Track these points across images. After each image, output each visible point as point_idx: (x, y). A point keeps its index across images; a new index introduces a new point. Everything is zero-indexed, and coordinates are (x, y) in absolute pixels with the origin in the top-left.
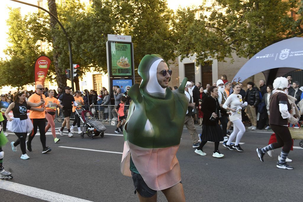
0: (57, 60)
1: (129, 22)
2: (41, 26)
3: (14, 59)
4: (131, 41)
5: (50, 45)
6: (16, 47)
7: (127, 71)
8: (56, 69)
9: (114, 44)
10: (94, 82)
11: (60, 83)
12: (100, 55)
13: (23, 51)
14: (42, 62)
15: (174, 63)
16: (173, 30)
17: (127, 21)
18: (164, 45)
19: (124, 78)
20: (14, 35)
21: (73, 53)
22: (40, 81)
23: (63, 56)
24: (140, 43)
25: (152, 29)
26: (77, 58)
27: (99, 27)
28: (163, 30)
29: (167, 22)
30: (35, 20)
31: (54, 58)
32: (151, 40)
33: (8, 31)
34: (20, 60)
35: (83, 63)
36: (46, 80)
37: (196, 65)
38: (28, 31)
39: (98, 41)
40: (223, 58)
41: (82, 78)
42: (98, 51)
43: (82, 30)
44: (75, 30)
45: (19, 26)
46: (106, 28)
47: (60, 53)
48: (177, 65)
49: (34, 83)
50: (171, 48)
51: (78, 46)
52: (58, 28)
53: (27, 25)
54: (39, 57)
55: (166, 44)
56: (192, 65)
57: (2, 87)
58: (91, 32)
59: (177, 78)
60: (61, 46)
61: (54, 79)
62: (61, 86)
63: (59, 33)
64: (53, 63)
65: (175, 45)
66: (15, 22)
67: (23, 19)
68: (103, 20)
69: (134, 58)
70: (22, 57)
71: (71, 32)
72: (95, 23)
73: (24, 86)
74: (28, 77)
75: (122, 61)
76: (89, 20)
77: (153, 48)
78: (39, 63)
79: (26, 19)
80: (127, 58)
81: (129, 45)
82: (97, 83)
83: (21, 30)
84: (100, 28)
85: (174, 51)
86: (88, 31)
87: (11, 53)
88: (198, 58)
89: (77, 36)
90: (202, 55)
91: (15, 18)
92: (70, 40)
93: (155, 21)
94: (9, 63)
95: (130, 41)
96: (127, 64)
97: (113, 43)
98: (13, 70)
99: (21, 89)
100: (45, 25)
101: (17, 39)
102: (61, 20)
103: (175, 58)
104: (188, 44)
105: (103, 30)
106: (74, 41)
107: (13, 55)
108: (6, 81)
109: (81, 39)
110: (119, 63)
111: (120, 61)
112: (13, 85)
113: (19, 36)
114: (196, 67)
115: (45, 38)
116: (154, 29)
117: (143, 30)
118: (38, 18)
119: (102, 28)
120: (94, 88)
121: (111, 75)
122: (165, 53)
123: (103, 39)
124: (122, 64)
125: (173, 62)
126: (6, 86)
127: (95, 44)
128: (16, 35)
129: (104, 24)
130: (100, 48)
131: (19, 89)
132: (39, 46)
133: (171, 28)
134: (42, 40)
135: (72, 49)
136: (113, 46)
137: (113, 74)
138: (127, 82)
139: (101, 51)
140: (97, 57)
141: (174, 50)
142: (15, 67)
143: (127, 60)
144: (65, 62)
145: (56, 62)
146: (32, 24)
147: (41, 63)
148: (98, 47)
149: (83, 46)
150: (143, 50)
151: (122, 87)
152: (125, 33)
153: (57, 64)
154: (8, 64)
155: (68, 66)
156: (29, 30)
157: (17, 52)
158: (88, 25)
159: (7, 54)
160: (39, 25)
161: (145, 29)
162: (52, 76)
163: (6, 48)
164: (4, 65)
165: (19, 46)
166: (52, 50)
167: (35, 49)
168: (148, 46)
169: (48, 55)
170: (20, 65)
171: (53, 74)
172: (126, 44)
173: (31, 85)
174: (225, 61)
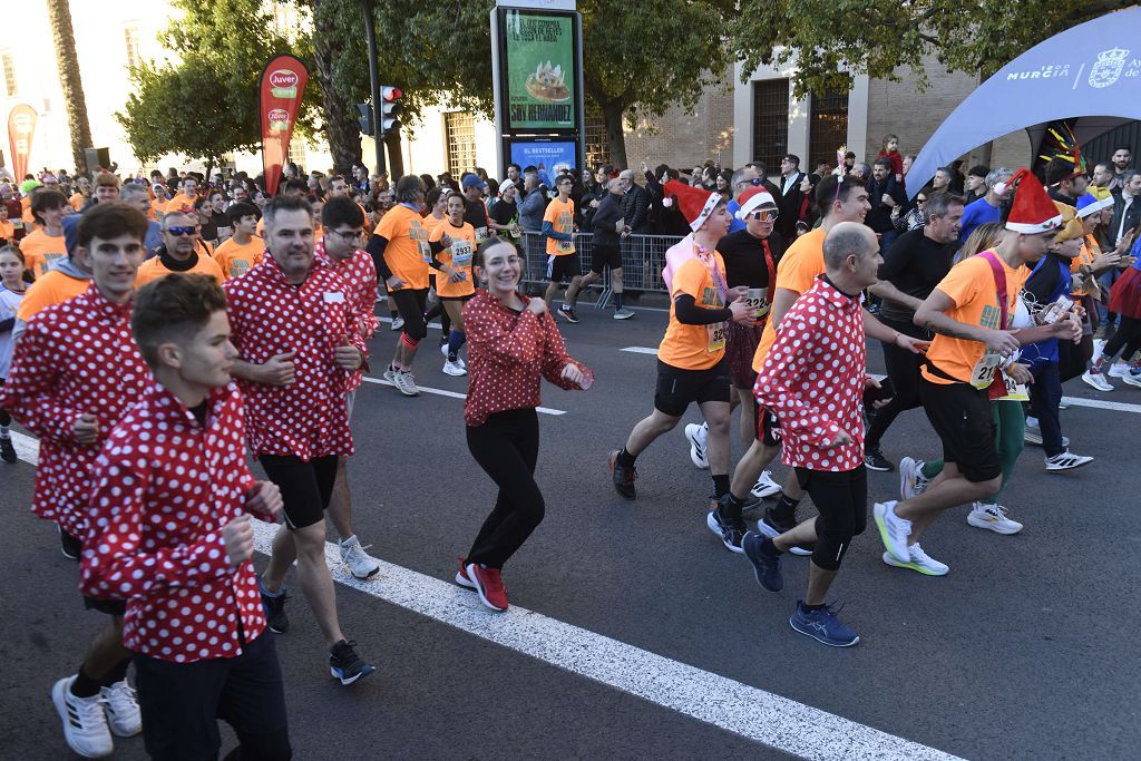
3: (194, 63)
4: (574, 9)
5: (304, 14)
6: (196, 22)
7: (559, 112)
8: (327, 102)
9: (517, 17)
10: (449, 140)
11: (341, 148)
12: (470, 53)
13: (219, 38)
14: (279, 75)
15: (718, 82)
18: (692, 22)
19: (548, 137)
21: (379, 48)
22: (276, 137)
23: (350, 57)
24: (605, 12)
26: (393, 64)
31: (320, 64)
34: (210, 69)
35: (415, 79)
36: (295, 134)
37: (796, 94)
40: (890, 69)
41: (412, 133)
42: (465, 42)
47: (337, 46)
48: (729, 90)
49: (258, 144)
50: (713, 32)
51: (397, 24)
54: (272, 58)
55: (696, 16)
56: (784, 82)
57: (161, 156)
59: (724, 130)
60: (340, 19)
61: (319, 131)
62: (342, 159)
64: (317, 78)
65: (726, 19)
69: (585, 65)
70: (214, 55)
73: (228, 155)
74: (236, 125)
75: (544, 78)
77: (649, 31)
78: (273, 79)
80: (558, 68)
81: (569, 21)
82: (459, 142)
85: (719, 42)
87: (180, 43)
88: (799, 71)
90: (819, 60)
94: (178, 79)
95: (572, 6)
96: (558, 90)
97: (514, 13)
98: (187, 102)
99: (218, 163)
103: (722, 65)
104: (772, 22)
106: (383, 7)
107: (188, 50)
108: (171, 137)
110: (533, 86)
111: (537, 78)
112: (194, 152)
114: (793, 102)
120: (450, 165)
121: (505, 126)
122: (689, 47)
124: (543, 88)
125: (716, 79)
126: (171, 154)
127: (454, 17)
130: (471, 30)
131: (209, 166)
132: (269, 18)
135: (378, 31)
136: (515, 23)
137: (514, 125)
138: (560, 149)
139: (476, 41)
140: (461, 62)
141: (722, 38)
142: (197, 91)
143: (559, 74)
144: (355, 77)
145: (327, 77)
147: (277, 79)
148: (463, 27)
149: (416, 22)
150: (613, 38)
151: (541, 166)
153: (329, 82)
154: (174, 81)
155: (364, 90)
157: (200, 38)
162: (312, 119)
163: (165, 27)
164: (163, 83)
165: (205, 17)
166: (311, 35)
167: (256, 29)
168: (631, 21)
169: (297, 51)
170: (212, 84)
171: (315, 112)
172: (556, 19)
173: (247, 152)
174: (895, 79)
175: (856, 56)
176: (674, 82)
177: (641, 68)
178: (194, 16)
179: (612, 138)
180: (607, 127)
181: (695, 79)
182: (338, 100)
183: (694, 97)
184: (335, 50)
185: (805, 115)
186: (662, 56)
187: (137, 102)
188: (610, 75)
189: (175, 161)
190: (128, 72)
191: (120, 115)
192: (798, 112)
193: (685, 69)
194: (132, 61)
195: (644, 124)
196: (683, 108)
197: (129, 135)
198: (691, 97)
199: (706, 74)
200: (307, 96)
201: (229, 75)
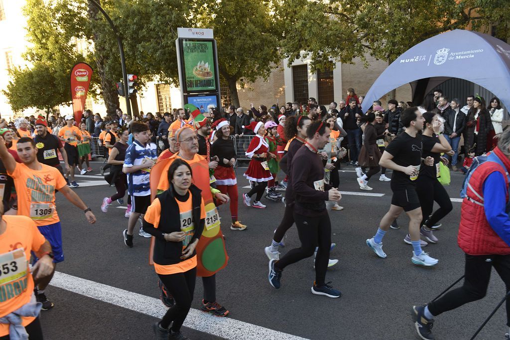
0: (103, 68)
1: (208, 7)
2: (75, 15)
3: (39, 67)
4: (213, 38)
5: (90, 43)
6: (40, 49)
7: (208, 83)
8: (102, 82)
9: (188, 42)
10: (159, 96)
11: (110, 103)
12: (167, 59)
13: (51, 55)
14: (80, 72)
15: (277, 67)
16: (275, 16)
17: (205, 5)
18: (265, 42)
19: (205, 94)
20: (35, 30)
21: (126, 58)
22: (79, 98)
23: (112, 62)
25: (244, 15)
26: (133, 64)
27: (163, 16)
28: (261, 19)
29: (266, 5)
30: (65, 6)
31: (98, 65)
32: (242, 33)
33: (27, 25)
34: (47, 69)
36: (88, 97)
37: (311, 71)
38: (56, 24)
39: (163, 37)
40: (350, 59)
41: (142, 94)
42: (165, 54)
43: (138, 22)
44: (127, 22)
45: (42, 17)
46: (174, 17)
47: (107, 57)
48: (282, 70)
49: (71, 102)
50: (273, 46)
51: (133, 47)
52: (101, 19)
53: (54, 14)
54: (76, 64)
55: (266, 39)
56: (305, 66)
57: (24, 109)
58: (152, 25)
59: (281, 87)
60: (107, 47)
61: (99, 95)
62: (110, 107)
63: (103, 27)
64: (97, 72)
65: (279, 40)
66: (36, 10)
67: (46, 5)
68: (169, 5)
69: (219, 62)
70: (49, 63)
71: (121, 25)
72: (157, 9)
73: (56, 107)
74: (60, 94)
75: (201, 68)
76: (148, 5)
78: (77, 73)
79: (52, 5)
80: (207, 63)
81: (211, 43)
82: (163, 97)
83: (44, 23)
84: (166, 18)
85: (277, 50)
86: (147, 23)
87: (33, 58)
88: (313, 61)
89: (131, 31)
90: (320, 57)
91: (34, 4)
92: (121, 38)
93: (248, 4)
94: (32, 74)
95: (211, 36)
96: (208, 73)
97: (186, 40)
98: (38, 83)
99: (52, 111)
100: (80, 13)
101: (40, 36)
102: (104, 4)
103: (278, 60)
104: (299, 41)
105: (171, 21)
106: (127, 40)
107: (37, 62)
108: (29, 100)
109: (138, 36)
110: (196, 72)
111: (198, 68)
112: (40, 107)
113: (43, 32)
114: (310, 74)
115: (81, 33)
116: (246, 16)
117: (231, 19)
118: (70, 3)
119: (169, 18)
120: (159, 107)
121: (185, 90)
122: (264, 53)
123: (171, 34)
124: (201, 73)
126: (30, 108)
127: (159, 43)
128: (39, 30)
129: (171, 11)
130: (167, 49)
131: (48, 113)
132: (74, 45)
133: (272, 13)
134: (78, 36)
135: (125, 50)
136: (186, 45)
137: (189, 89)
138: (210, 99)
139: (170, 53)
140: (163, 63)
141: (278, 48)
142: (41, 79)
143: (208, 67)
144: (115, 71)
145: (102, 71)
146: (60, 12)
147: (78, 73)
148: (163, 47)
149: (142, 46)
150: (230, 50)
151: (202, 107)
152: (203, 22)
153: (103, 73)
154: (30, 75)
155: (120, 76)
156: (57, 22)
157: (42, 56)
158: (147, 13)
159: (27, 59)
160: (72, 13)
161: (233, 16)
162: (96, 90)
163: (25, 51)
164: (25, 76)
165: (44, 46)
166: (94, 52)
167: (68, 50)
168: (238, 42)
169: (88, 60)
170: (48, 75)
171: (97, 86)
172: (205, 43)
173: (66, 106)
174: (352, 63)
175: (335, 54)
176: (258, 68)
177: (244, 62)
178: (39, 46)
179: (232, 93)
180: (230, 88)
181: (267, 66)
182: (107, 81)
183: (268, 74)
184: (105, 59)
185: (315, 79)
186: (252, 57)
187: (12, 85)
188: (230, 66)
189: (32, 111)
190: (8, 72)
191: (5, 91)
192: (312, 78)
193: (263, 62)
194: (9, 66)
195: (246, 86)
196: (263, 79)
197: (9, 100)
198: (266, 74)
199: (272, 64)
200: (93, 79)
201: (56, 72)
